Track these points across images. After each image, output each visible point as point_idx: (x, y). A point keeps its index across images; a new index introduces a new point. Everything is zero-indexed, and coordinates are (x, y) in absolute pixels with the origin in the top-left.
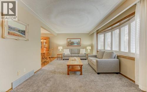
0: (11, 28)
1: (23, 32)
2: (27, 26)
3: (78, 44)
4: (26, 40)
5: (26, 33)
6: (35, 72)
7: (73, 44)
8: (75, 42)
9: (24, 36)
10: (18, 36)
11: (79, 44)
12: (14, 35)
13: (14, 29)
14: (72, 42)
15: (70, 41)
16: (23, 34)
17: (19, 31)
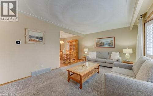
0: (31, 37)
1: (41, 38)
2: (44, 33)
3: (110, 46)
4: (43, 43)
5: (44, 39)
6: (52, 69)
7: (102, 45)
8: (105, 43)
9: (42, 41)
10: (37, 41)
11: (112, 45)
12: (33, 41)
13: (33, 37)
14: (102, 43)
15: (99, 42)
16: (40, 39)
17: (37, 38)
